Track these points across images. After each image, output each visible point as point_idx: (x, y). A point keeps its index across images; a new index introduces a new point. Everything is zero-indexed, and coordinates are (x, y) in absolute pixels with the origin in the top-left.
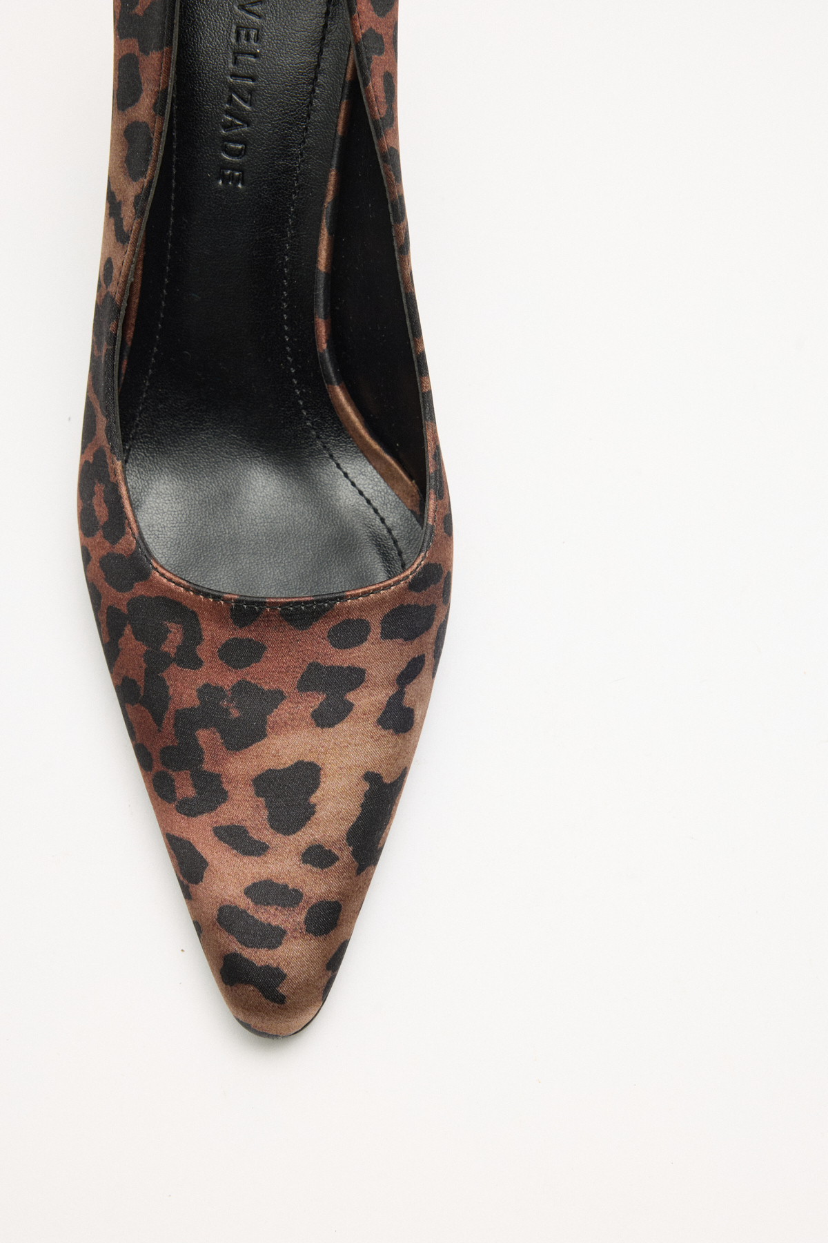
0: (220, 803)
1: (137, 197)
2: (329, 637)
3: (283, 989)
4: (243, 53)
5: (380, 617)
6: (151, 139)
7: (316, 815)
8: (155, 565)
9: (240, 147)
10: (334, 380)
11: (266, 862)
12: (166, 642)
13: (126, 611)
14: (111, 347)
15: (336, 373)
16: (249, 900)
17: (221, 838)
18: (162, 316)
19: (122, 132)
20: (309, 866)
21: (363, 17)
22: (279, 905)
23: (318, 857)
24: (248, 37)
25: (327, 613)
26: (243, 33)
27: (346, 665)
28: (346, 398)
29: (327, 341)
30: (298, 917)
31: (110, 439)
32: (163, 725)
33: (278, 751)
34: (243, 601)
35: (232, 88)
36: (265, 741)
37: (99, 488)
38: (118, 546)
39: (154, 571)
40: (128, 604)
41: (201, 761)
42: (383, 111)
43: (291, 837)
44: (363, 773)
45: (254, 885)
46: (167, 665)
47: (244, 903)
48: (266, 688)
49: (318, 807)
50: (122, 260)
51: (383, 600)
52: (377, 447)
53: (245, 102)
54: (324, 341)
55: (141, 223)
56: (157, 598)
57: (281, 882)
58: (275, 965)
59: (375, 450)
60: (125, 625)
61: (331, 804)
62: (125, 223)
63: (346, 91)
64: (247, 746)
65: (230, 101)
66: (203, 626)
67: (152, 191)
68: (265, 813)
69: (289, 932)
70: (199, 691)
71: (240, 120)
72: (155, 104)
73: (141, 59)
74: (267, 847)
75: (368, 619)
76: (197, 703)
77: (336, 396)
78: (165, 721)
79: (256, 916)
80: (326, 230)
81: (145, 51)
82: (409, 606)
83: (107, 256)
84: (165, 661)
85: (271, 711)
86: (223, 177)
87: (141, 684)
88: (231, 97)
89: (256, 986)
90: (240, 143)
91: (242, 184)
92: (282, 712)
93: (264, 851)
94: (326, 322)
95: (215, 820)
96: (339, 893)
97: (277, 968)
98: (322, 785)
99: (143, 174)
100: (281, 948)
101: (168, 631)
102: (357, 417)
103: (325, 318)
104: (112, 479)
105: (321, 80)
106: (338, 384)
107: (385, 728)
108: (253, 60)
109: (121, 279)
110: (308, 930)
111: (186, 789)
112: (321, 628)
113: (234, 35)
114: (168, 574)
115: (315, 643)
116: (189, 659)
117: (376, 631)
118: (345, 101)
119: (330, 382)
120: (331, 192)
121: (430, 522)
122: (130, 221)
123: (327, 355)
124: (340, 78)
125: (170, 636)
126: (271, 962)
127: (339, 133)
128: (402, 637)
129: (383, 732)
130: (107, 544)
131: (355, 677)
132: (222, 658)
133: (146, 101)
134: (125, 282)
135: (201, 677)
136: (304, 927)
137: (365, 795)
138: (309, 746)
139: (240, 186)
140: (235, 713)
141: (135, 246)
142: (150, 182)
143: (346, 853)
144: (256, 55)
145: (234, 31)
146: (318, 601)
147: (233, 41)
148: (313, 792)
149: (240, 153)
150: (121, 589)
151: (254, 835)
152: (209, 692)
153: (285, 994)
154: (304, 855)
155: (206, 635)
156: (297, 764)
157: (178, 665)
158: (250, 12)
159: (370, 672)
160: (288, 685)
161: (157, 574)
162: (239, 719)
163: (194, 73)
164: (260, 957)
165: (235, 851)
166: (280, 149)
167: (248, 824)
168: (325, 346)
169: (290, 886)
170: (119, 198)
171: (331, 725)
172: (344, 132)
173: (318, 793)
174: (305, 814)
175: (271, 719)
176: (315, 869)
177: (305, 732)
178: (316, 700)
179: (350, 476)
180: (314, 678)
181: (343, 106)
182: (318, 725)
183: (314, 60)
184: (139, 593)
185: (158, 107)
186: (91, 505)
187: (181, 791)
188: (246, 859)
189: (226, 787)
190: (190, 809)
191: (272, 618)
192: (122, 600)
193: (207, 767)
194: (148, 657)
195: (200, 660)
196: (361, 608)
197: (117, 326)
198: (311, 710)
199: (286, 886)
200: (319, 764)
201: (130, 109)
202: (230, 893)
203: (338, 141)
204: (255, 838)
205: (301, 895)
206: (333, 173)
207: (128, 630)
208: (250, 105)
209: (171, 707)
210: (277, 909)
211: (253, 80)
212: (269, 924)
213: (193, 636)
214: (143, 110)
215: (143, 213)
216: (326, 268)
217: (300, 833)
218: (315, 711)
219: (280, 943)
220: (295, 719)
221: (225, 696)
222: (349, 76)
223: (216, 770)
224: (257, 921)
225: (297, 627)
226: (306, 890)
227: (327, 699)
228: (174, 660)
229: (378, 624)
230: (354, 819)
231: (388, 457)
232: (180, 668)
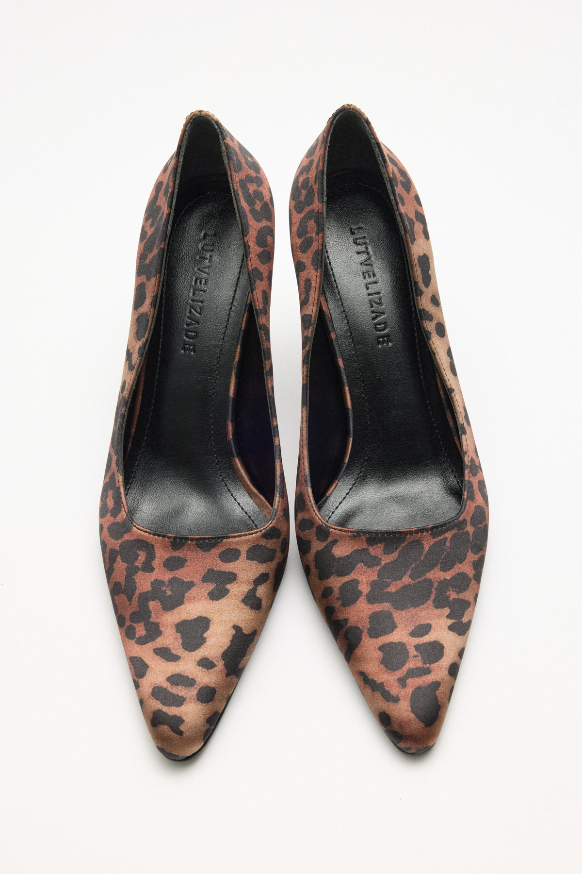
0: (157, 637)
1: (140, 348)
2: (219, 556)
3: (182, 728)
4: (198, 290)
5: (246, 548)
6: (149, 319)
7: (207, 643)
8: (135, 524)
9: (193, 334)
10: (235, 455)
11: (178, 665)
12: (137, 561)
13: (118, 549)
14: (121, 420)
15: (236, 451)
16: (169, 683)
17: (157, 654)
18: (150, 420)
19: (135, 320)
20: (201, 668)
21: (252, 261)
22: (184, 685)
23: (206, 664)
24: (201, 283)
25: (219, 544)
26: (199, 281)
27: (227, 571)
28: (241, 466)
29: (233, 434)
30: (193, 692)
31: (117, 466)
32: (132, 602)
33: (189, 611)
34: (177, 537)
35: (192, 307)
36: (182, 607)
37: (110, 493)
38: (117, 518)
39: (134, 527)
40: (120, 546)
41: (150, 617)
42: (261, 306)
43: (193, 653)
44: (232, 625)
45: (172, 676)
46: (136, 572)
47: (166, 685)
48: (186, 580)
49: (207, 640)
50: (131, 377)
51: (248, 540)
52: (256, 491)
53: (197, 313)
54: (231, 434)
55: (141, 360)
56: (135, 540)
57: (185, 674)
58: (179, 715)
59: (255, 493)
60: (118, 556)
61: (214, 639)
62: (133, 362)
63: (247, 308)
64: (174, 608)
65: (190, 312)
66: (156, 551)
67: (148, 344)
68: (181, 641)
69: (187, 699)
70: (152, 583)
71: (194, 321)
72: (152, 302)
73: (146, 283)
74: (180, 657)
75: (240, 549)
76: (150, 589)
77: (236, 464)
78: (134, 599)
79: (171, 691)
80: (234, 376)
81: (148, 279)
82: (261, 546)
83: (124, 380)
84: (137, 570)
85: (187, 592)
86: (184, 348)
87: (123, 583)
88: (191, 310)
89: (168, 726)
90: (194, 332)
91: (194, 352)
92: (193, 592)
93: (178, 659)
94: (232, 424)
95: (154, 645)
96: (215, 684)
97: (180, 717)
98: (211, 629)
99: (144, 336)
100: (183, 706)
101: (138, 555)
102: (246, 475)
103: (232, 422)
104: (117, 486)
105: (235, 303)
106: (237, 458)
107: (246, 604)
108: (203, 293)
109: (130, 387)
110: (198, 699)
111: (141, 630)
112: (216, 551)
113: (194, 282)
114: (141, 528)
115: (212, 559)
116: (148, 567)
117: (244, 555)
118: (246, 313)
119: (233, 456)
120: (237, 357)
121: (276, 507)
122: (136, 359)
123: (232, 442)
124: (244, 302)
125: (140, 558)
126: (177, 713)
127: (243, 328)
128: (257, 561)
129: (244, 606)
130: (112, 519)
131: (232, 577)
132: (164, 567)
133: (148, 301)
134: (131, 389)
135: (153, 576)
136: (196, 698)
137: (233, 636)
138: (205, 609)
139: (192, 353)
140: (169, 593)
141: (137, 371)
142: (147, 340)
143: (220, 664)
144: (204, 291)
145: (194, 279)
146: (215, 538)
147: (193, 284)
148: (205, 632)
149: (193, 337)
150: (116, 539)
151: (174, 652)
152: (157, 583)
153: (183, 730)
154: (198, 662)
155: (157, 555)
156: (198, 617)
157: (142, 571)
158: (202, 272)
159: (239, 575)
160: (197, 579)
161: (136, 528)
162: (170, 596)
163: (173, 299)
164: (172, 711)
165: (163, 660)
166: (213, 336)
167: (171, 646)
168: (231, 437)
169: (190, 677)
170: (131, 351)
171: (217, 599)
172: (245, 328)
173: (208, 632)
174: (202, 641)
175: (186, 595)
176: (204, 670)
177: (204, 602)
178: (211, 587)
179: (241, 505)
180: (210, 576)
181: (245, 315)
182: (211, 599)
183: (232, 294)
184: (126, 539)
185: (153, 304)
186: (106, 503)
187: (138, 633)
188: (169, 663)
189: (161, 629)
190: (142, 641)
191: (192, 546)
192: (115, 544)
193: (152, 620)
194: (127, 570)
195: (153, 568)
196: (237, 543)
197: (126, 410)
198: (208, 592)
199: (188, 677)
200: (210, 618)
201: (140, 308)
202: (159, 680)
203: (242, 332)
204: (174, 653)
205: (195, 681)
206: (239, 347)
207: (119, 559)
208: (200, 314)
209: (137, 592)
210: (182, 688)
211: (202, 302)
212: (178, 695)
213: (151, 556)
214: (146, 307)
215: (142, 355)
216: (233, 395)
217: (197, 651)
218: (210, 592)
219: (182, 704)
220: (199, 596)
221: (165, 584)
222: (249, 301)
223: (158, 620)
224: (172, 693)
225: (204, 551)
226: (198, 680)
227: (217, 586)
228: (140, 569)
229: (245, 552)
230: (226, 647)
231: (261, 497)
232: (143, 573)
